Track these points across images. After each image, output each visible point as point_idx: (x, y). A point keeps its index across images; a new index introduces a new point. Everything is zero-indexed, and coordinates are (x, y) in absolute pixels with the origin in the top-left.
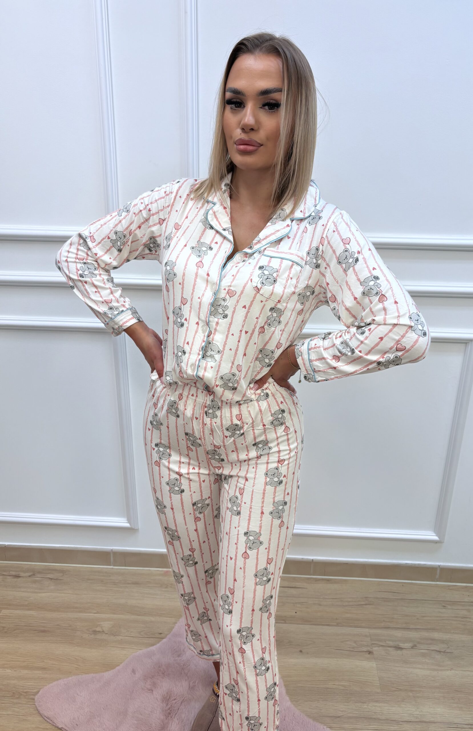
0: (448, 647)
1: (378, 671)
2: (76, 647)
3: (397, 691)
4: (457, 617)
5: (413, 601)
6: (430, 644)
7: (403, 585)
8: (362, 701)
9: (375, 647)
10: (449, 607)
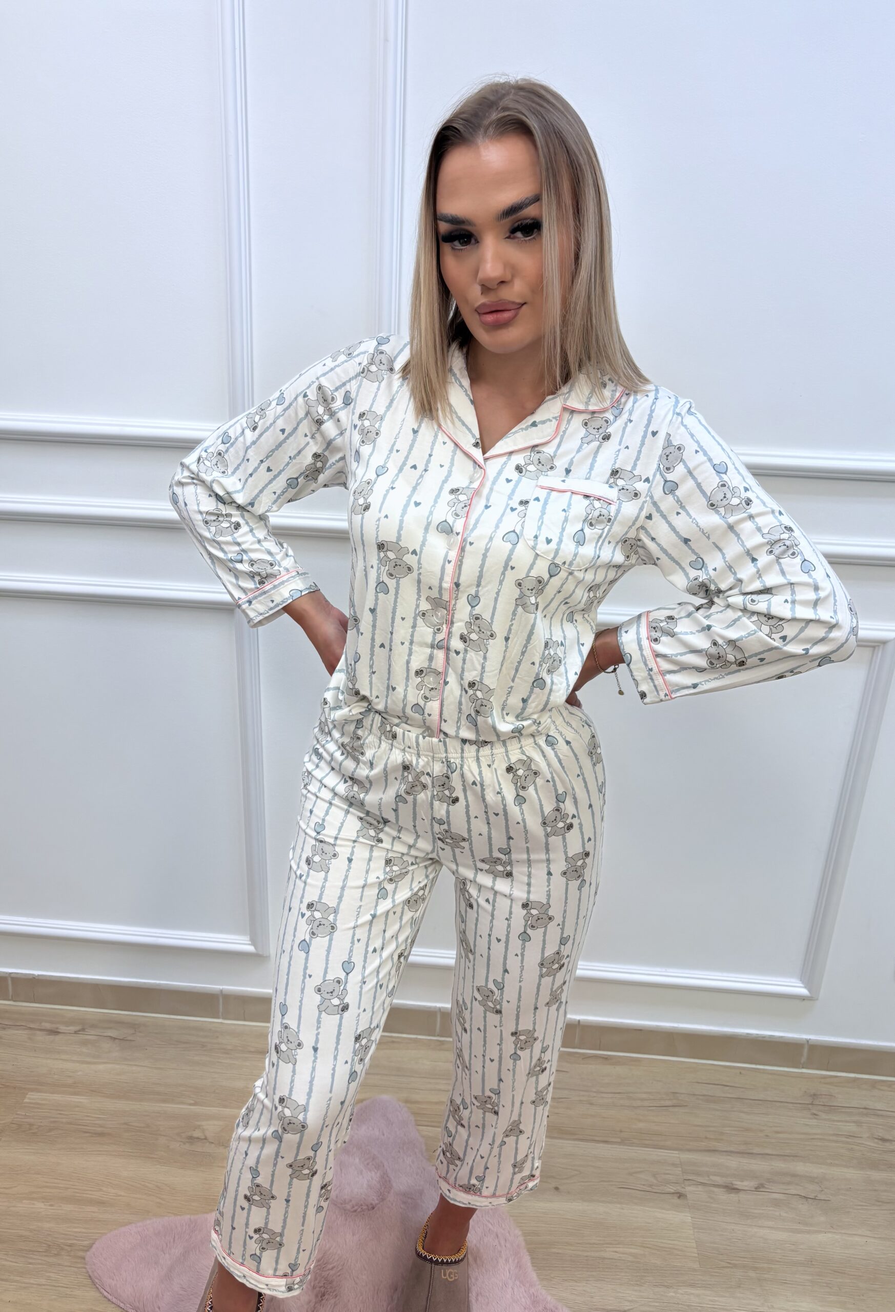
0: (821, 1189)
1: (696, 1230)
2: (158, 1166)
3: (729, 1267)
4: (838, 1135)
5: (760, 1102)
6: (789, 1183)
7: (740, 1073)
8: (666, 1284)
9: (689, 1185)
10: (824, 1116)
